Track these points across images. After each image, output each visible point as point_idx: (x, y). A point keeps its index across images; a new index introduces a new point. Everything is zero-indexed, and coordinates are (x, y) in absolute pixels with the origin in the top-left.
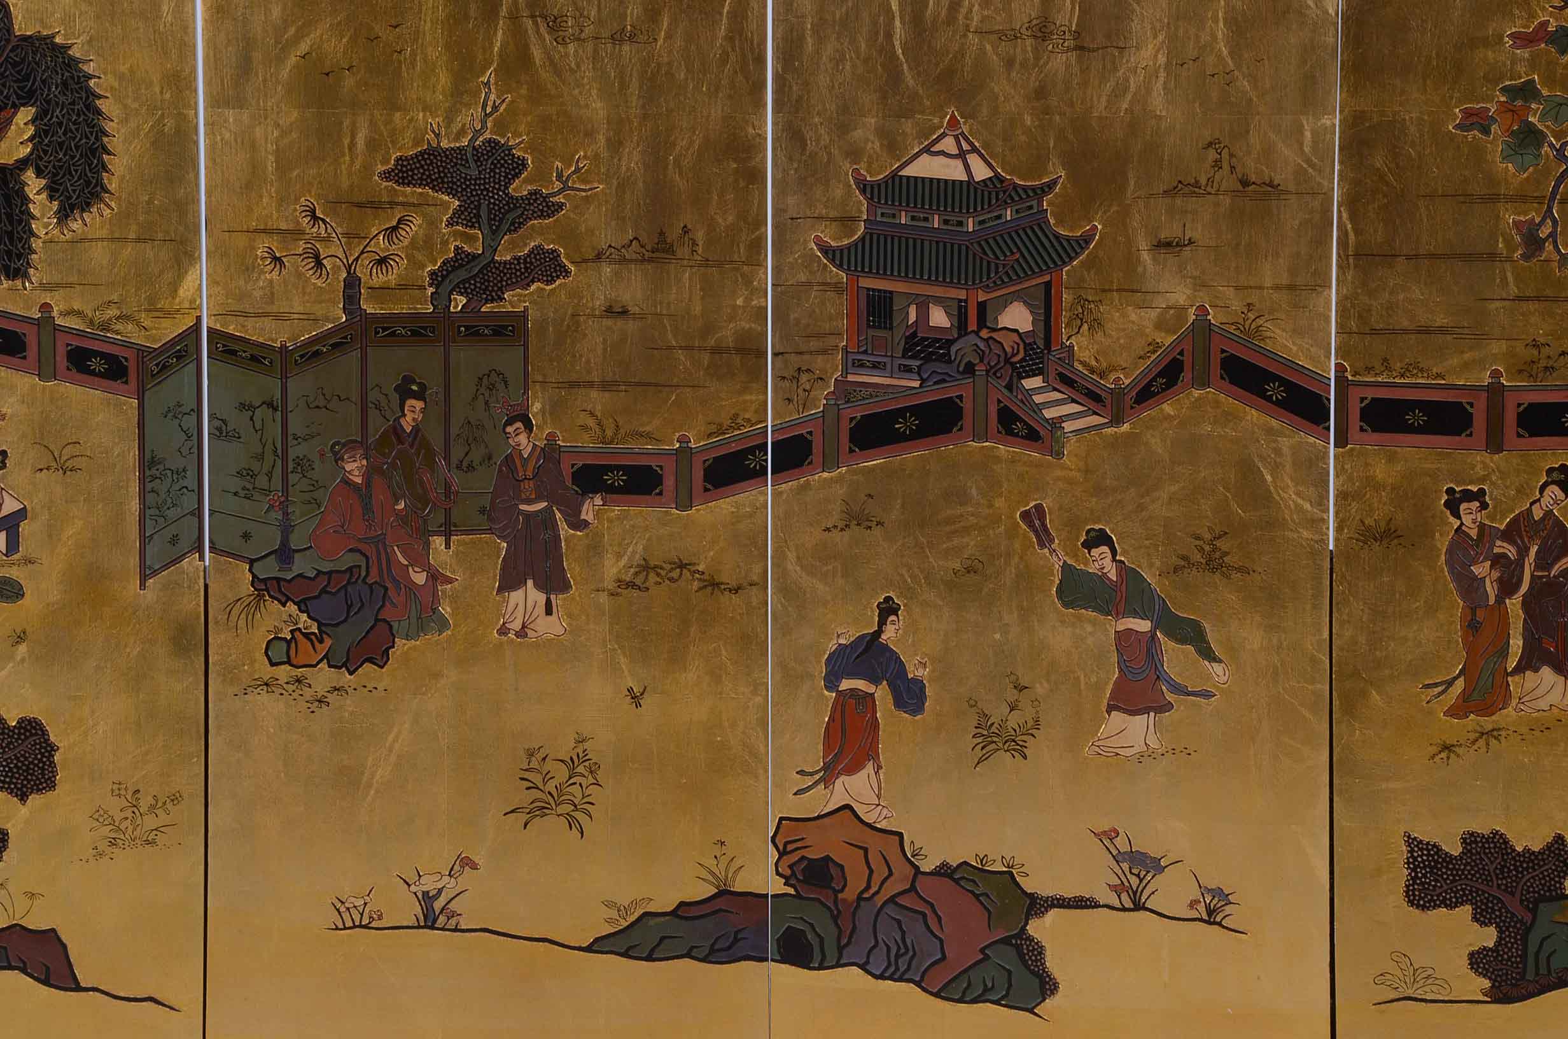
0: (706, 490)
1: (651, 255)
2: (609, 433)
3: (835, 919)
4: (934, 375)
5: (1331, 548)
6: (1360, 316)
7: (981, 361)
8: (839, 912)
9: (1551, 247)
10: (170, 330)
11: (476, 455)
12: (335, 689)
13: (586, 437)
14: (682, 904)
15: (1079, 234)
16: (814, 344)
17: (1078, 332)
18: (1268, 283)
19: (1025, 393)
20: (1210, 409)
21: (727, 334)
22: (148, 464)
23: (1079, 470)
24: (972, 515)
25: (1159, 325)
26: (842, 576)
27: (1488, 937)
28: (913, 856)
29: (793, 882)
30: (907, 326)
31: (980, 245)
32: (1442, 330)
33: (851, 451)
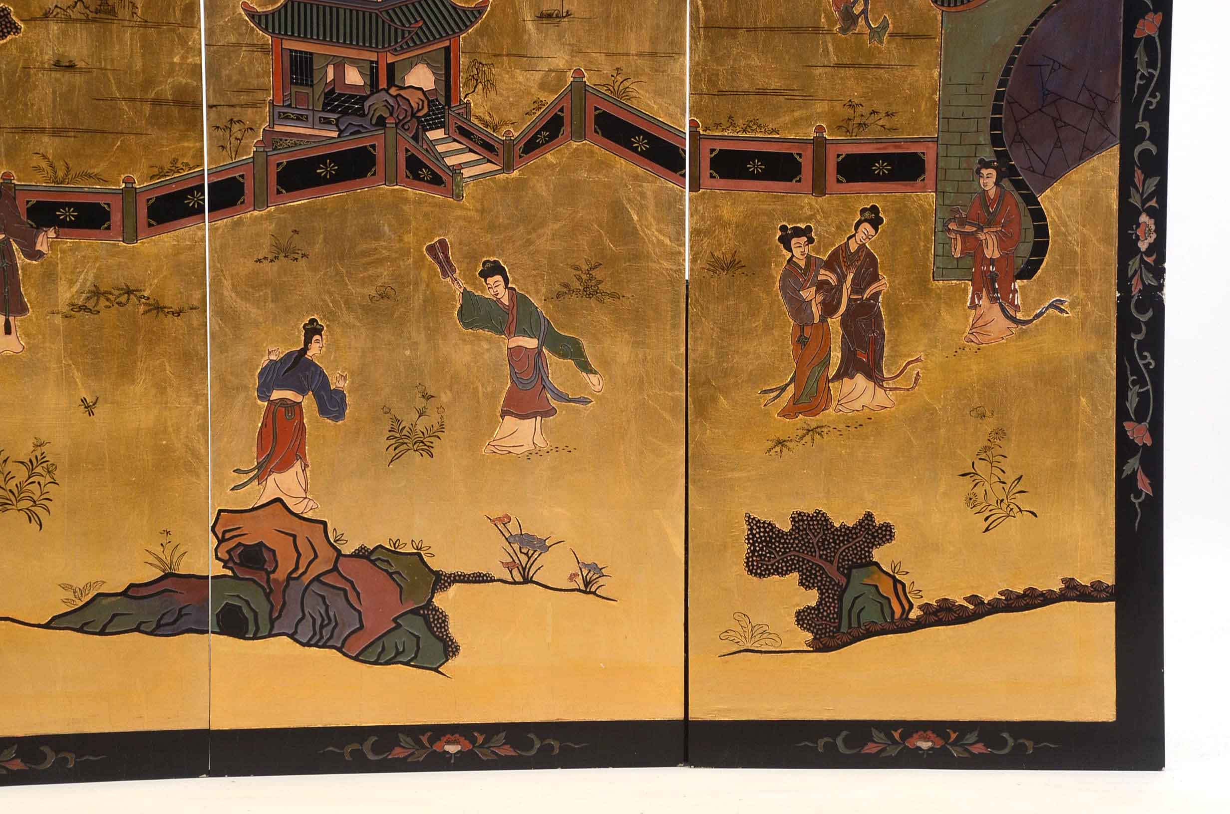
0: (150, 225)
1: (94, 15)
2: (60, 174)
3: (267, 596)
4: (350, 126)
5: (687, 278)
6: (710, 80)
7: (391, 115)
8: (271, 590)
9: (863, 22)
13: (39, 177)
14: (131, 586)
15: (473, 6)
16: (244, 98)
17: (474, 91)
18: (633, 51)
19: (430, 145)
20: (585, 159)
21: (166, 89)
23: (477, 211)
24: (385, 248)
25: (543, 86)
26: (272, 301)
27: (811, 598)
28: (336, 541)
29: (231, 565)
30: (326, 83)
31: (388, 14)
32: (776, 92)
33: (279, 192)
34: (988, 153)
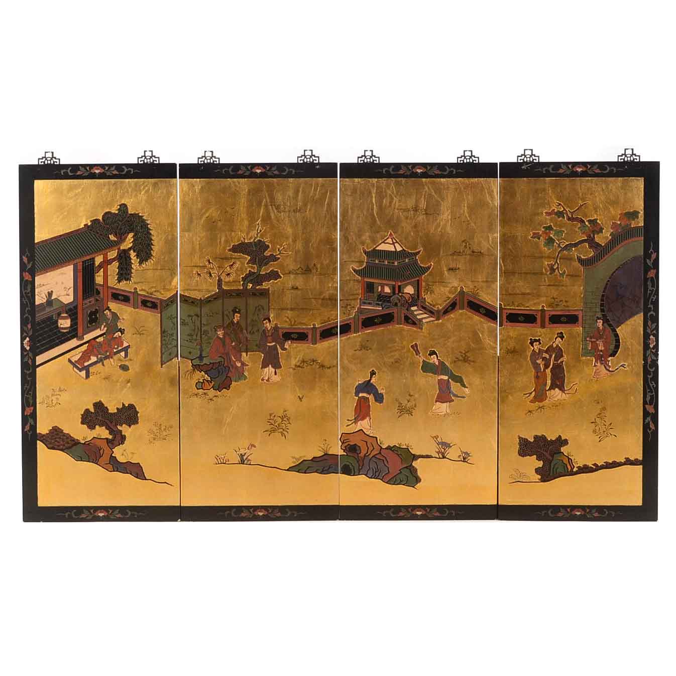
0: (320, 339)
1: (305, 272)
2: (293, 323)
3: (358, 462)
4: (386, 306)
5: (498, 355)
6: (506, 290)
7: (399, 302)
8: (359, 460)
9: (557, 271)
10: (169, 295)
11: (255, 329)
12: (215, 396)
13: (286, 324)
14: (314, 458)
15: (427, 266)
16: (351, 297)
17: (427, 294)
18: (480, 280)
19: (412, 312)
20: (464, 316)
21: (326, 295)
22: (163, 332)
23: (428, 333)
24: (397, 346)
25: (450, 292)
26: (360, 364)
27: (540, 464)
28: (380, 443)
29: (346, 451)
30: (378, 292)
31: (399, 269)
32: (528, 294)
33: (362, 328)
34: (599, 315)
